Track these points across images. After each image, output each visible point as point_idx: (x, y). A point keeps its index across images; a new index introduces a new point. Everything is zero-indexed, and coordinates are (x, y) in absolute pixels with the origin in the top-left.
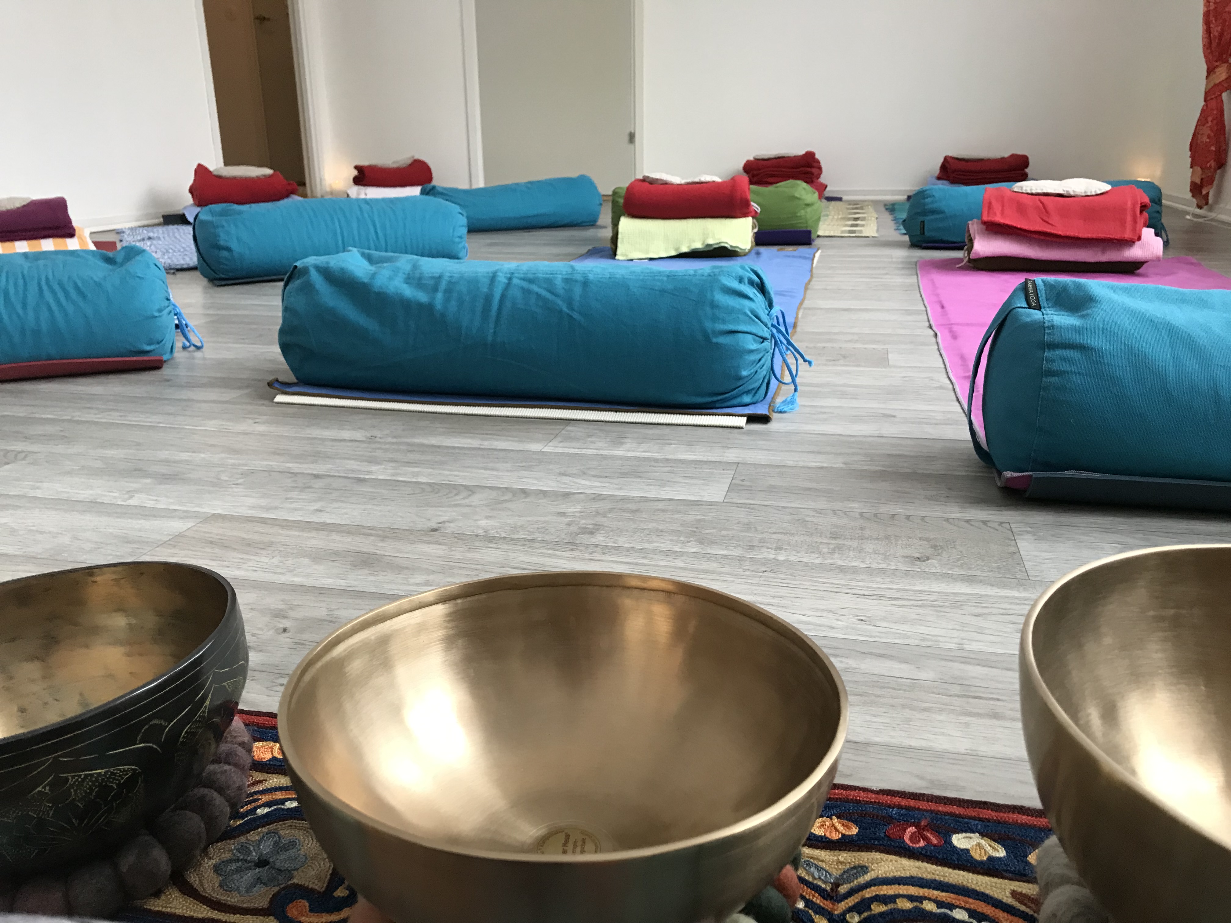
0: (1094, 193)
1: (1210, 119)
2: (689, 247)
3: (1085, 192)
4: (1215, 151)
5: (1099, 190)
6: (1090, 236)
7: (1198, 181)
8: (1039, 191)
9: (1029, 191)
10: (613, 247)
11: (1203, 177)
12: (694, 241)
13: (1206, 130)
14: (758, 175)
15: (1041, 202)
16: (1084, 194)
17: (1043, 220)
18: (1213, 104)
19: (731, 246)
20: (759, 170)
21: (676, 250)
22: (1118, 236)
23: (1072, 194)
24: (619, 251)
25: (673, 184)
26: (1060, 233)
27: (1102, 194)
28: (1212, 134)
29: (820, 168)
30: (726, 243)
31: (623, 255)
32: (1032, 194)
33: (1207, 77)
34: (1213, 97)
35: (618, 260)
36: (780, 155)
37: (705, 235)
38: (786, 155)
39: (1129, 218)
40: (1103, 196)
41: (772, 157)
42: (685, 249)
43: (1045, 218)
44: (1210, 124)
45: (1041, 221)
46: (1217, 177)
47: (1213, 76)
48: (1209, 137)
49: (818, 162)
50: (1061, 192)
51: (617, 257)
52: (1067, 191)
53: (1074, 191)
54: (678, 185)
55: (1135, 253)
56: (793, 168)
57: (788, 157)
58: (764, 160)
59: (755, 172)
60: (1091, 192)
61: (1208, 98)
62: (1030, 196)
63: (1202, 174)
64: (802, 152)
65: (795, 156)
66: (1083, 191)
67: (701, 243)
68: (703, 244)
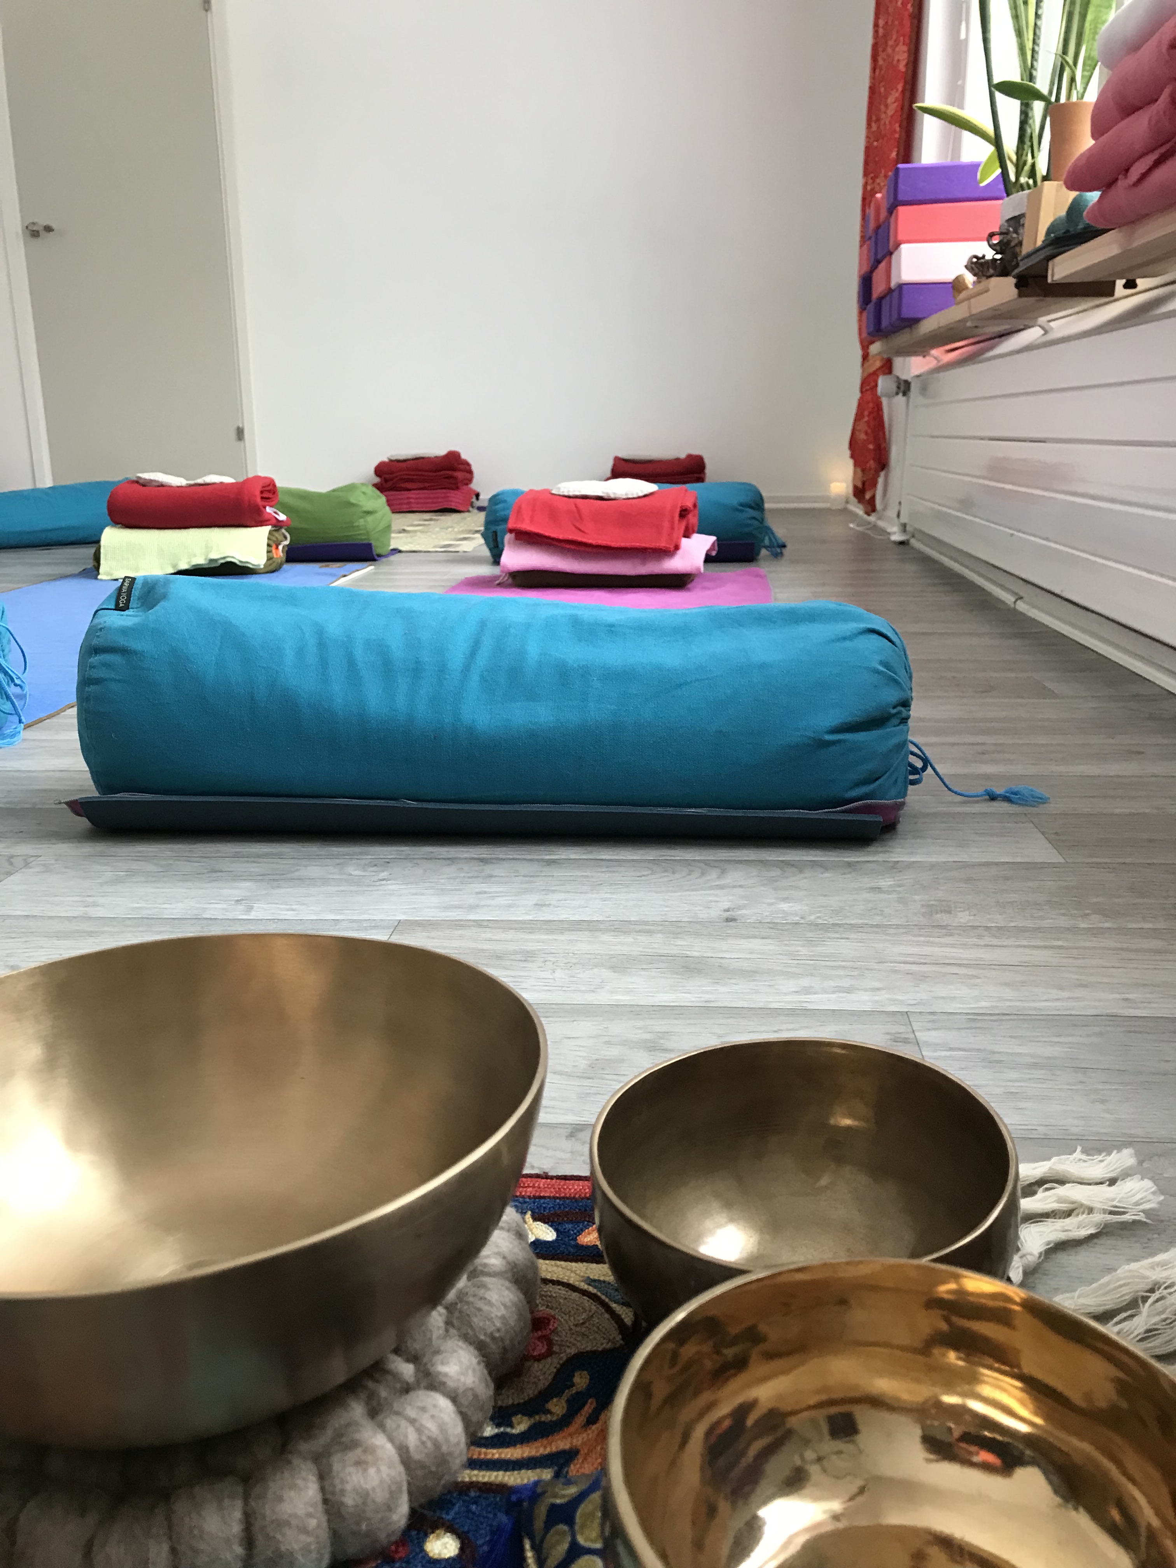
0: (635, 496)
1: (866, 413)
2: (189, 562)
3: (626, 494)
4: (875, 450)
5: (642, 491)
6: (623, 545)
7: (860, 485)
8: (577, 493)
9: (566, 494)
10: (96, 564)
11: (865, 479)
12: (195, 556)
13: (862, 426)
14: (392, 479)
15: (576, 507)
16: (624, 497)
17: (577, 528)
18: (869, 397)
19: (241, 562)
20: (393, 473)
21: (174, 566)
22: (652, 545)
23: (612, 496)
24: (101, 570)
25: (172, 487)
26: (590, 541)
27: (645, 496)
28: (869, 431)
29: (470, 472)
30: (233, 557)
31: (105, 574)
32: (569, 497)
33: (863, 365)
34: (868, 388)
35: (101, 580)
36: (418, 456)
37: (208, 548)
38: (427, 456)
39: (666, 524)
40: (645, 499)
41: (409, 457)
42: (184, 566)
43: (578, 525)
44: (866, 419)
45: (573, 528)
46: (881, 481)
47: (867, 364)
48: (866, 433)
49: (467, 464)
50: (600, 494)
51: (99, 577)
52: (607, 493)
53: (614, 493)
54: (178, 487)
55: (675, 564)
56: (436, 471)
57: (429, 458)
58: (398, 461)
59: (387, 476)
60: (633, 494)
61: (864, 390)
62: (566, 499)
63: (863, 477)
64: (441, 452)
65: (436, 457)
66: (624, 493)
67: (204, 557)
68: (205, 559)
